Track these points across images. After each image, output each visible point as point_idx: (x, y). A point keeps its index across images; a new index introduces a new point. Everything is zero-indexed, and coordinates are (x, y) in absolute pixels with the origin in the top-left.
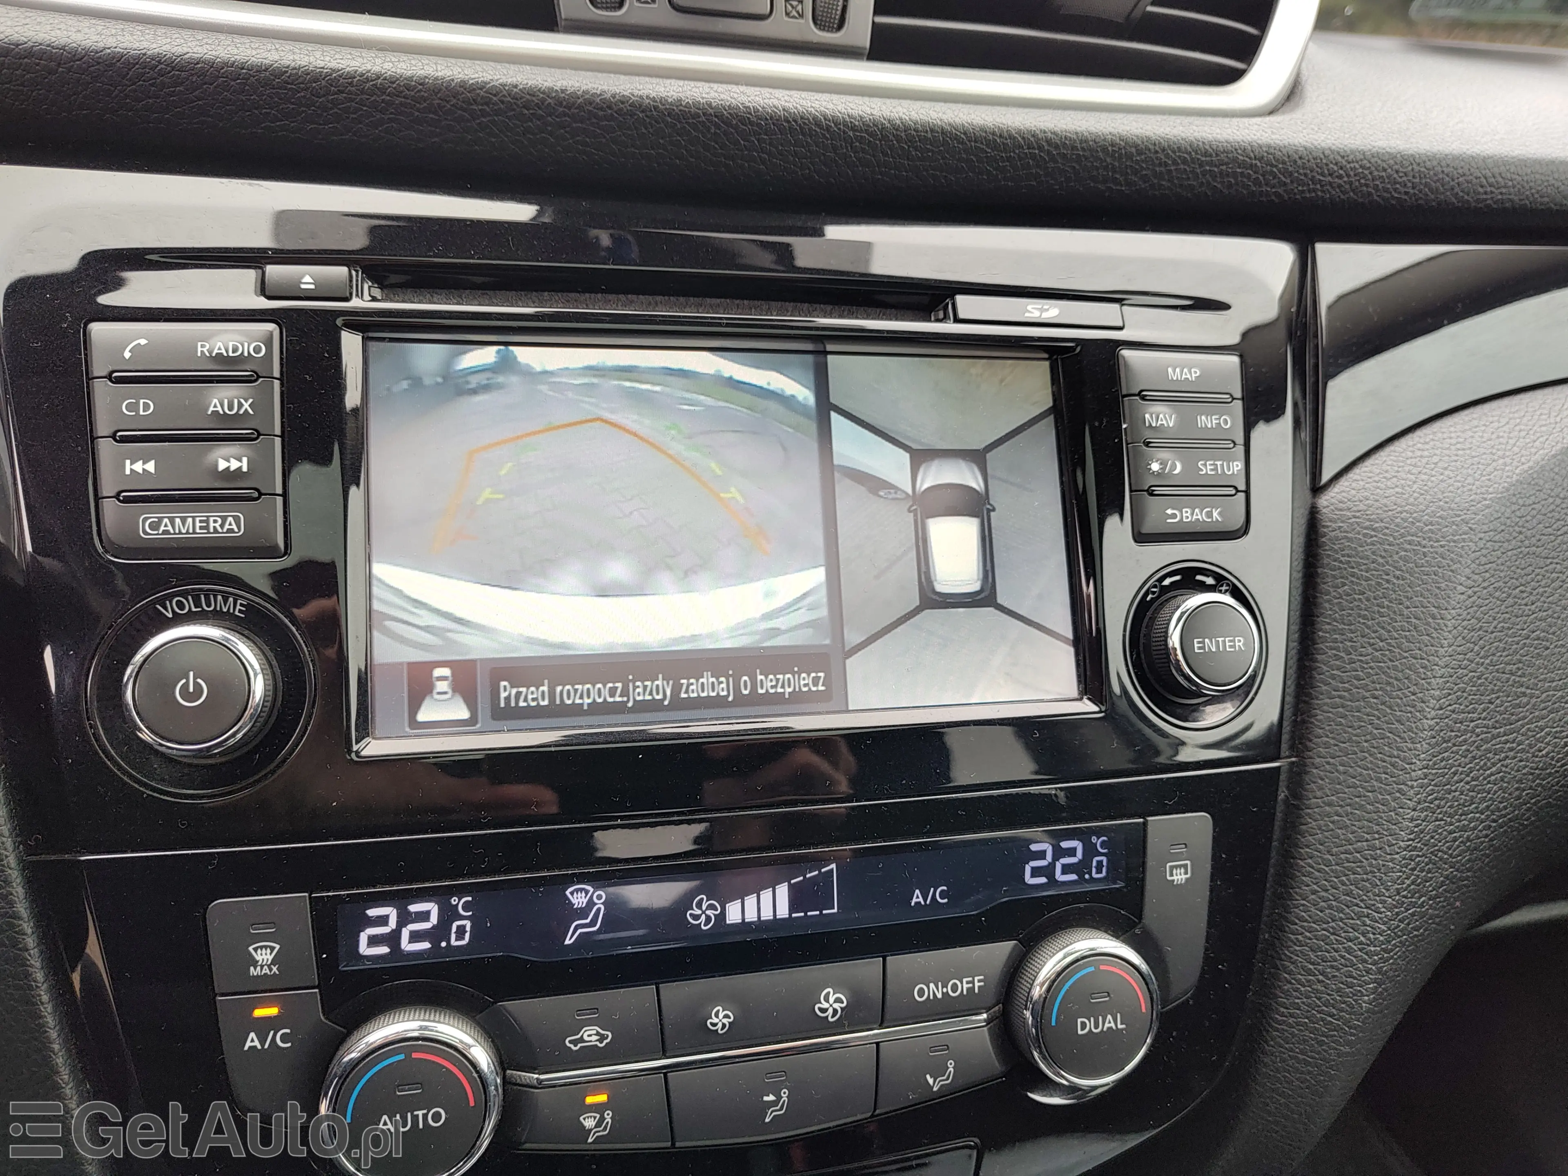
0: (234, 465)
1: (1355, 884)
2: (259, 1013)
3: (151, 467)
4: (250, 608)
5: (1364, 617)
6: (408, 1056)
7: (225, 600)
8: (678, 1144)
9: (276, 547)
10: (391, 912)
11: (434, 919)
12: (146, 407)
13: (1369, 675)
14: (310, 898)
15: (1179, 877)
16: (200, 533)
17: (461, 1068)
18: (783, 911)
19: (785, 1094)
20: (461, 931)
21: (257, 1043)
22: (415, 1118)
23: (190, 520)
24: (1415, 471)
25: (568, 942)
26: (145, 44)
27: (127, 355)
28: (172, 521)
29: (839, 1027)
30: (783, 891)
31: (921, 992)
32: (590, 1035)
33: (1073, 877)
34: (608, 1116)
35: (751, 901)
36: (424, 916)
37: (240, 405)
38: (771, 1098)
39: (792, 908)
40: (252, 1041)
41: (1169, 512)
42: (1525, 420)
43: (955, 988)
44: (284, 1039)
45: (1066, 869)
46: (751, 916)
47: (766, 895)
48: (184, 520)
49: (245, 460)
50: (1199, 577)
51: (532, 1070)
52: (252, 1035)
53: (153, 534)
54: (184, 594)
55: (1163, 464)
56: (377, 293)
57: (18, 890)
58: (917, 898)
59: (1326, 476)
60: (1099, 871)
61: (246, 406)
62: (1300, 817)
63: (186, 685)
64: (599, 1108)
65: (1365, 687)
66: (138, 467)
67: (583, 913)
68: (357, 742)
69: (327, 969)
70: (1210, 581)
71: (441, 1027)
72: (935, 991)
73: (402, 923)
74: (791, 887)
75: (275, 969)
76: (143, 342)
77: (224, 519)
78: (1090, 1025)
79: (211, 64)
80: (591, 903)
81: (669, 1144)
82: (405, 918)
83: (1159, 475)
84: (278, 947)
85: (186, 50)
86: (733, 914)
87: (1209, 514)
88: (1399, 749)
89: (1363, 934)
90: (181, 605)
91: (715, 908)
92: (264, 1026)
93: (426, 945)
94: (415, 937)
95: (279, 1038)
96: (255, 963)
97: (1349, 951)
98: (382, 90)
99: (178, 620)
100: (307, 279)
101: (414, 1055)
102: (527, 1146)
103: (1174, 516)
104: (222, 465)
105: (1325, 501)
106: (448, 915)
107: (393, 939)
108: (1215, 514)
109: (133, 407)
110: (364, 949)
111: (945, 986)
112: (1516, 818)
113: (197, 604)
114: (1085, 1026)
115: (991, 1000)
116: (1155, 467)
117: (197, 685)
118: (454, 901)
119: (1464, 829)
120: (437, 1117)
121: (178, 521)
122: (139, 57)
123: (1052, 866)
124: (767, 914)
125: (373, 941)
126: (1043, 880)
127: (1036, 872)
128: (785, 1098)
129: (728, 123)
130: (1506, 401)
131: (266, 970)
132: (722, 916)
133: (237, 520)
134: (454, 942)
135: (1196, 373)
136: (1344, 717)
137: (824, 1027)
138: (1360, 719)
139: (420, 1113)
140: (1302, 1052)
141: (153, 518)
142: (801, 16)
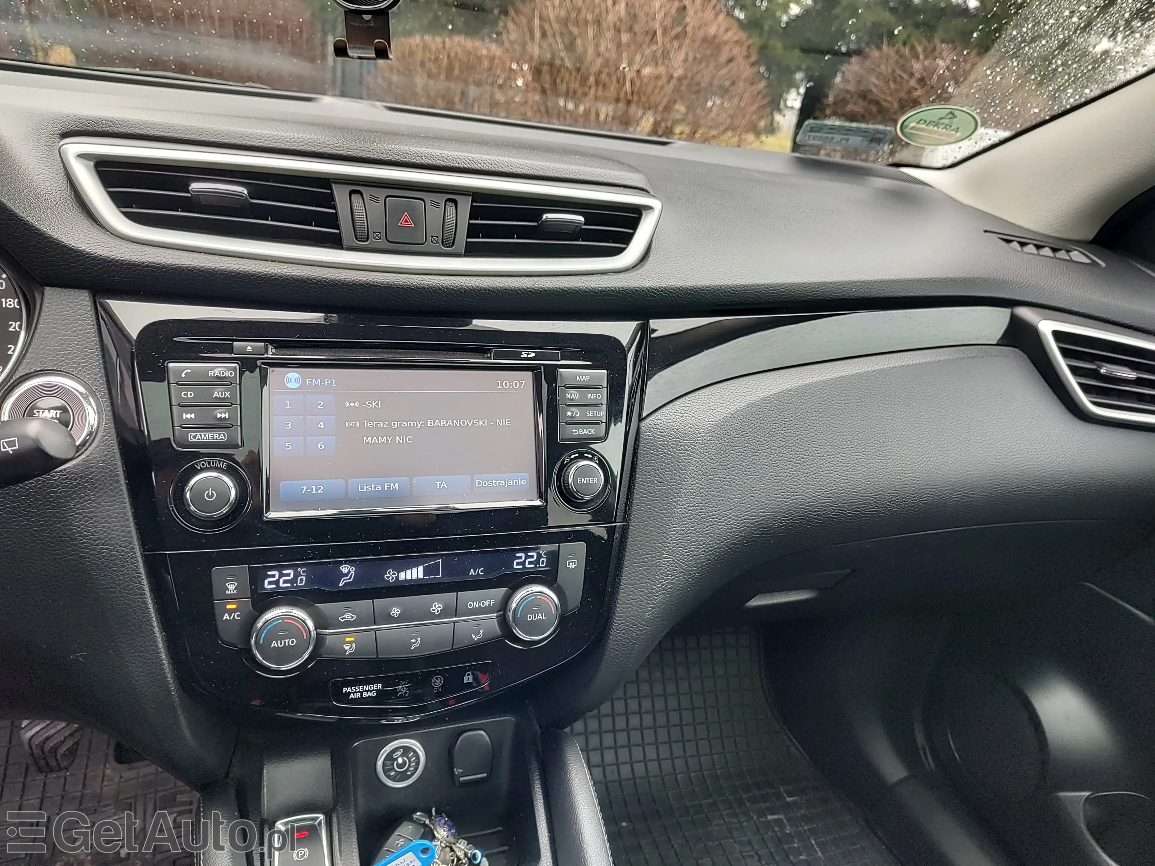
0: (223, 416)
1: (645, 570)
2: (228, 607)
3: (193, 416)
4: (229, 466)
5: (655, 470)
6: (283, 621)
7: (220, 463)
8: (379, 657)
9: (238, 444)
10: (277, 573)
11: (292, 576)
12: (191, 395)
13: (655, 492)
14: (249, 567)
15: (572, 566)
16: (211, 440)
17: (301, 625)
18: (421, 576)
19: (419, 639)
20: (302, 580)
21: (228, 618)
22: (285, 642)
23: (207, 435)
24: (683, 412)
25: (340, 585)
26: (189, 263)
27: (183, 375)
28: (201, 435)
29: (439, 616)
30: (421, 568)
31: (470, 605)
32: (348, 617)
33: (533, 566)
34: (354, 645)
35: (409, 572)
36: (288, 575)
37: (225, 394)
38: (414, 641)
39: (424, 575)
40: (226, 617)
41: (574, 431)
42: (736, 391)
43: (483, 604)
44: (238, 616)
45: (530, 563)
46: (409, 577)
47: (414, 570)
48: (205, 435)
49: (227, 414)
50: (585, 455)
51: (326, 628)
52: (226, 614)
53: (194, 440)
54: (205, 461)
55: (573, 412)
56: (274, 351)
57: (141, 565)
58: (472, 572)
59: (644, 415)
60: (543, 564)
61: (227, 394)
62: (626, 545)
63: (208, 493)
64: (351, 643)
65: (653, 496)
66: (188, 416)
67: (346, 575)
68: (266, 513)
69: (253, 592)
70: (590, 456)
71: (294, 611)
72: (475, 605)
73: (280, 577)
74: (424, 567)
75: (235, 591)
76: (189, 371)
77: (220, 435)
78: (532, 617)
79: (214, 270)
80: (349, 572)
81: (375, 656)
82: (281, 575)
83: (571, 417)
84: (236, 584)
85: (204, 265)
86: (402, 576)
87: (590, 431)
88: (664, 520)
89: (647, 589)
90: (203, 465)
91: (395, 574)
92: (231, 612)
93: (289, 585)
94: (285, 582)
95: (236, 616)
96: (228, 589)
97: (641, 596)
98: (277, 279)
99: (202, 470)
100: (249, 347)
101: (285, 621)
102: (324, 656)
103: (576, 432)
104: (219, 416)
105: (643, 424)
106: (297, 575)
107: (277, 582)
108: (592, 431)
109: (186, 394)
110: (266, 585)
111: (479, 603)
112: (718, 548)
113: (209, 464)
114: (530, 617)
115: (498, 609)
116: (569, 414)
117: (212, 494)
118: (299, 569)
119: (692, 551)
120: (293, 642)
121: (203, 435)
122: (186, 268)
123: (524, 561)
124: (415, 577)
125: (270, 583)
126: (521, 567)
127: (518, 564)
128: (419, 641)
129: (405, 290)
130: (731, 382)
131: (232, 592)
132: (397, 577)
133: (224, 435)
134: (299, 584)
135: (588, 378)
136: (644, 507)
137: (433, 616)
138: (650, 508)
139: (287, 640)
140: (623, 634)
141: (194, 434)
142: (437, 243)
